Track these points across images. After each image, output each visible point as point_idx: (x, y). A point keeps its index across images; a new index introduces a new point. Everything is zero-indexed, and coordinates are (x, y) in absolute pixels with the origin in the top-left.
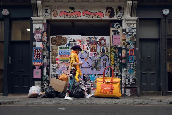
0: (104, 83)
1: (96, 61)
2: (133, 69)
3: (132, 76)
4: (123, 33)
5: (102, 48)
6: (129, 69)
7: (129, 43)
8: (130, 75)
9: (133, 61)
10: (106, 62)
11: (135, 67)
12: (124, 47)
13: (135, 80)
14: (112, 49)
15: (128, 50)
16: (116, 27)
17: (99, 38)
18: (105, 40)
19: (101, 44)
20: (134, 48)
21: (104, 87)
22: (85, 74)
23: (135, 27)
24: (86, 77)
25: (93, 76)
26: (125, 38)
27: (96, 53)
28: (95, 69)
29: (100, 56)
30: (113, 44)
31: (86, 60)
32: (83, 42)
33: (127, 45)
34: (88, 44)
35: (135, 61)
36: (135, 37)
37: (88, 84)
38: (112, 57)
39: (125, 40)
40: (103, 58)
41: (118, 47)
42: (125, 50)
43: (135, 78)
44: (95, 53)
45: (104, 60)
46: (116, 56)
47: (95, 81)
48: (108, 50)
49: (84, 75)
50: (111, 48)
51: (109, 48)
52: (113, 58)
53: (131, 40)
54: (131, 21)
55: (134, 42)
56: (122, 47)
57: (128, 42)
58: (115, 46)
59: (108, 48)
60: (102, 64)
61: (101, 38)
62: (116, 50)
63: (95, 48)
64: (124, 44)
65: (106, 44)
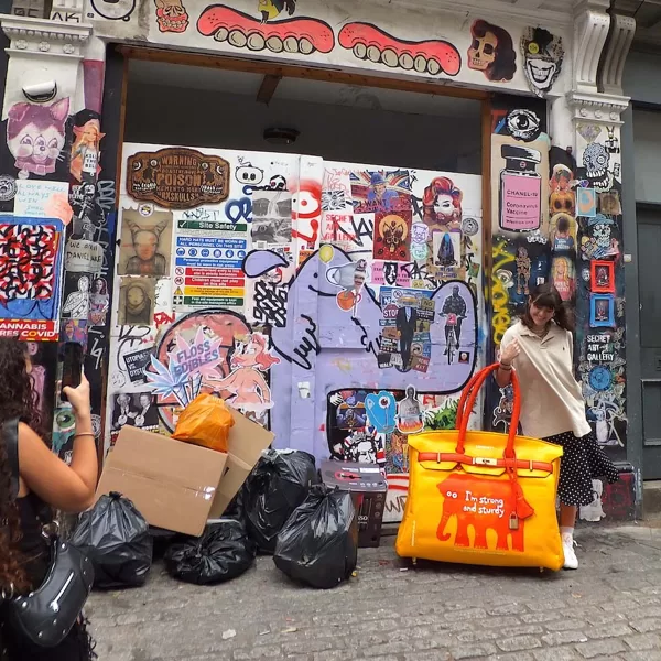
0: (458, 466)
1: (402, 311)
2: (613, 366)
3: (607, 406)
4: (559, 167)
5: (438, 238)
6: (590, 367)
7: (590, 223)
8: (596, 403)
9: (612, 323)
10: (460, 320)
11: (622, 353)
12: (561, 245)
13: (620, 426)
14: (497, 251)
15: (588, 264)
16: (521, 133)
17: (423, 179)
18: (456, 195)
19: (432, 217)
20: (614, 251)
21: (462, 496)
22: (338, 391)
23: (617, 145)
24: (343, 411)
25: (384, 402)
26: (569, 196)
27: (403, 268)
28: (397, 360)
29: (427, 285)
30: (504, 224)
31: (345, 306)
32: (329, 198)
33: (580, 234)
34: (359, 210)
35: (620, 322)
36: (616, 197)
37: (354, 451)
38: (499, 296)
39: (569, 205)
40: (446, 293)
41: (531, 240)
42: (570, 263)
43: (623, 418)
44: (401, 263)
45: (447, 310)
46: (519, 292)
47: (397, 433)
48: (472, 251)
49: (334, 399)
50: (495, 243)
51: (477, 240)
52: (503, 301)
53: (598, 210)
54: (599, 114)
55: (611, 222)
56: (549, 243)
57: (583, 221)
58: (514, 234)
59: (472, 238)
60: (437, 330)
61: (433, 184)
62: (517, 255)
63: (399, 234)
64: (563, 226)
65: (459, 217)
